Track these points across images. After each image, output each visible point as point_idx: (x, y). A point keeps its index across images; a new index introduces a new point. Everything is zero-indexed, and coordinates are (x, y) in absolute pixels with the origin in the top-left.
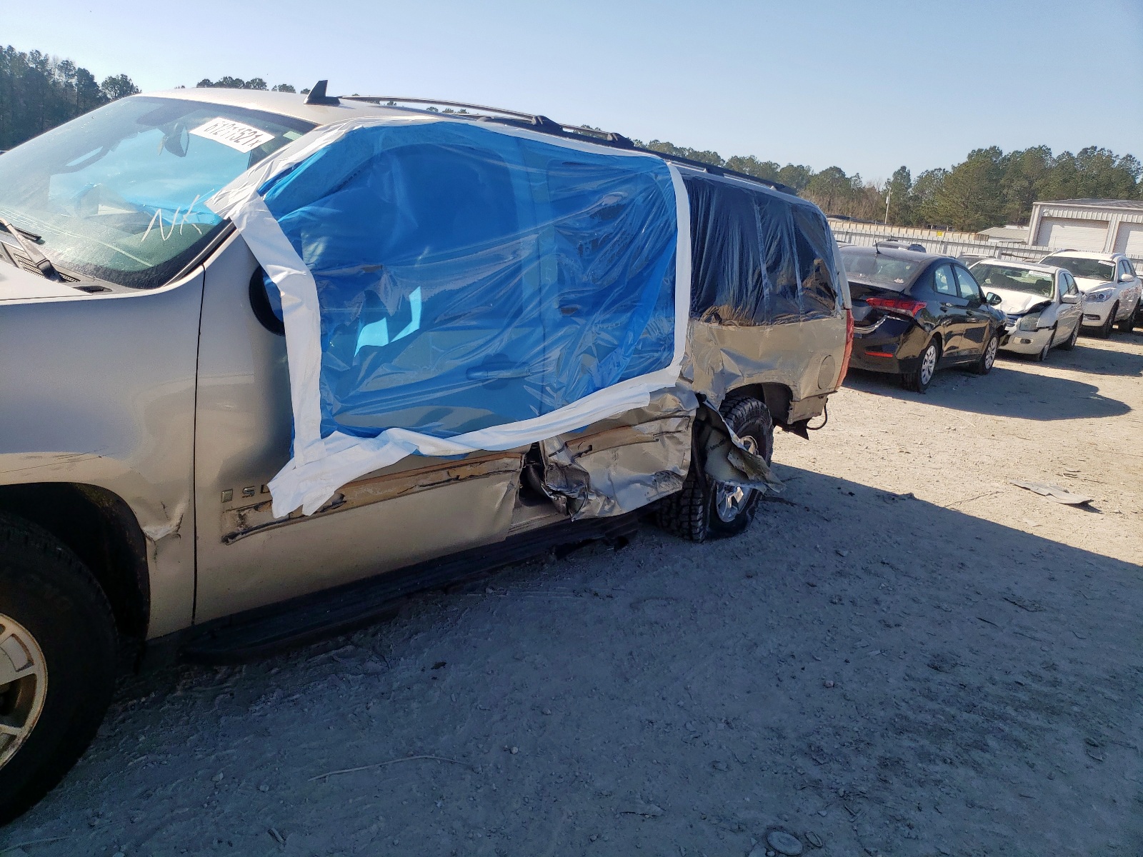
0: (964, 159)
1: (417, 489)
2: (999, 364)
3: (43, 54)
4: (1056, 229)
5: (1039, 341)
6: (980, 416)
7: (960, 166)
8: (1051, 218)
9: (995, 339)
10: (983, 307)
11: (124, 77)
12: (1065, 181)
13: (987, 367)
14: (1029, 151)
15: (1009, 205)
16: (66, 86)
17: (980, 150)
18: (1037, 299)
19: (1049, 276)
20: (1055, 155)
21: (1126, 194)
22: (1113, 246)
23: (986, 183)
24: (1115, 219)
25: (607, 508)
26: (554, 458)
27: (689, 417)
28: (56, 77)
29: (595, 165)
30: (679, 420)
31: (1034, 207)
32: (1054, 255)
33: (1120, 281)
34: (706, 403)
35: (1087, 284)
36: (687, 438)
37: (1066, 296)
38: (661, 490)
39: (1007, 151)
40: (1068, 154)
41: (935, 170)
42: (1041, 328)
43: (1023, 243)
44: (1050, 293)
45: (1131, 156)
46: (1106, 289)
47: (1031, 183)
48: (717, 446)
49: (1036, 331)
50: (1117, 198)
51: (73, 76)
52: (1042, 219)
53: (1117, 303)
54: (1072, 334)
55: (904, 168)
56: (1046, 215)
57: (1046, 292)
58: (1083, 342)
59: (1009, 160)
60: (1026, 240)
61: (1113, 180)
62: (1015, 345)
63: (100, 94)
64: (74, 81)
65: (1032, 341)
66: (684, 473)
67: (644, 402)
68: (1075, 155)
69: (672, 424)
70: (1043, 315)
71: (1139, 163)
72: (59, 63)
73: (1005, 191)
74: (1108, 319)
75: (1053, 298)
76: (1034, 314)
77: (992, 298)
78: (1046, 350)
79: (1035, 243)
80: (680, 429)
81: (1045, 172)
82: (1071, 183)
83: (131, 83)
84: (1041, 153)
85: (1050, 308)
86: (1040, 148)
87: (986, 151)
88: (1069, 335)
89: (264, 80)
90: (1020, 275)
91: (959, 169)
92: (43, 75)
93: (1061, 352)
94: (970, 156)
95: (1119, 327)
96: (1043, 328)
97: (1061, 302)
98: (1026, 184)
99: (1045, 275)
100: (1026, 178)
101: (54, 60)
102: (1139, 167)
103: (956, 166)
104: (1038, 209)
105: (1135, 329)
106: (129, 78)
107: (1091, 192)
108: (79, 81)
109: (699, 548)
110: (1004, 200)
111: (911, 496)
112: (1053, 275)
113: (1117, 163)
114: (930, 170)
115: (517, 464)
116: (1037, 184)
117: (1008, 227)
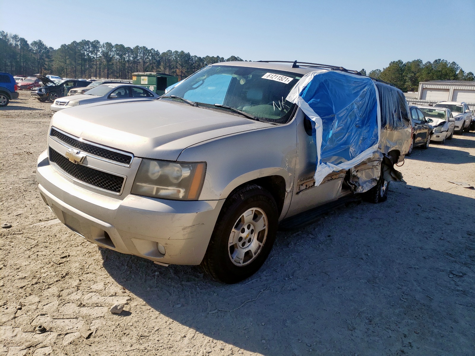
0: (388, 66)
1: (326, 182)
2: (431, 146)
3: (5, 32)
4: (429, 93)
5: (443, 136)
6: (435, 163)
7: (387, 68)
8: (426, 88)
9: (429, 136)
10: (426, 124)
11: (40, 41)
12: (429, 73)
13: (427, 146)
14: (414, 62)
15: (406, 83)
16: (15, 45)
17: (394, 62)
18: (440, 121)
19: (444, 111)
20: (424, 63)
21: (453, 78)
22: (451, 99)
23: (398, 75)
24: (452, 88)
25: (361, 190)
26: (353, 173)
27: (381, 160)
28: (11, 42)
29: (358, 82)
30: (378, 162)
31: (420, 84)
32: (439, 103)
33: (465, 113)
34: (385, 156)
35: (455, 114)
36: (379, 168)
37: (450, 119)
38: (373, 185)
39: (405, 62)
40: (429, 62)
41: (376, 70)
42: (443, 131)
43: (416, 99)
44: (444, 118)
45: (454, 63)
46: (460, 116)
47: (415, 74)
48: (386, 170)
49: (441, 132)
50: (449, 79)
51: (18, 41)
52: (423, 89)
53: (465, 121)
54: (452, 134)
55: (363, 70)
56: (424, 87)
57: (443, 118)
58: (455, 137)
59: (406, 65)
60: (417, 97)
61: (448, 72)
62: (434, 138)
63: (30, 48)
64: (19, 43)
65: (440, 136)
66: (378, 179)
67: (371, 156)
68: (432, 63)
69: (375, 163)
70: (444, 126)
71: (458, 65)
72: (12, 36)
73: (405, 78)
74: (462, 127)
75: (446, 119)
76: (441, 126)
77: (429, 120)
78: (445, 140)
79: (421, 99)
80: (378, 165)
81: (420, 70)
82: (431, 74)
83: (43, 43)
84: (418, 63)
85: (446, 124)
86: (418, 60)
87: (397, 62)
88: (450, 134)
89: (99, 41)
90: (432, 112)
91: (387, 70)
92: (6, 41)
93: (449, 141)
94: (390, 64)
95: (465, 131)
96: (444, 131)
97: (449, 121)
98: (413, 75)
99: (442, 111)
100: (413, 72)
101: (10, 34)
102: (458, 67)
103: (385, 68)
104: (421, 85)
105: (470, 131)
106: (42, 41)
107: (439, 77)
108: (21, 43)
109: (376, 205)
110: (405, 81)
111: (430, 189)
112: (445, 111)
113: (449, 65)
114: (374, 70)
115: (344, 175)
116: (418, 75)
117: (409, 92)
